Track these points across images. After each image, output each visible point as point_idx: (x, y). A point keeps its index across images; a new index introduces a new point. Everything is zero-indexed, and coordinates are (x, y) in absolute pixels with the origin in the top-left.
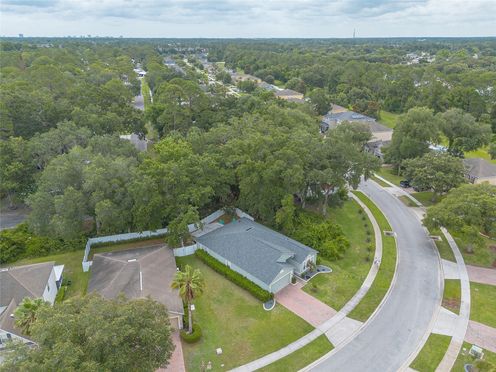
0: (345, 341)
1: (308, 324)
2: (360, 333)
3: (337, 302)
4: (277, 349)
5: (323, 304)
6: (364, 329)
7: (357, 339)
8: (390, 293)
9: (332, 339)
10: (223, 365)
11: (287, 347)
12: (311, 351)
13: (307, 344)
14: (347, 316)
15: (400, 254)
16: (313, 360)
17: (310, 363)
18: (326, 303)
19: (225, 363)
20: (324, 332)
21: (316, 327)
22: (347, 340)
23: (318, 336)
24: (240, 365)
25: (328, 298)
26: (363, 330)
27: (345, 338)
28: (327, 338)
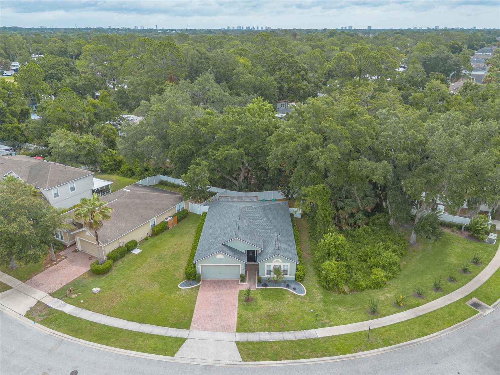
0: (193, 360)
3: (252, 324)
4: (131, 320)
5: (235, 316)
6: (232, 366)
7: (207, 368)
9: (184, 348)
10: (82, 301)
12: (151, 342)
14: (237, 343)
18: (240, 317)
19: (87, 302)
20: (189, 337)
21: (191, 328)
22: (196, 360)
23: (180, 336)
24: (90, 310)
25: (249, 314)
26: (229, 366)
27: (197, 357)
28: (183, 343)
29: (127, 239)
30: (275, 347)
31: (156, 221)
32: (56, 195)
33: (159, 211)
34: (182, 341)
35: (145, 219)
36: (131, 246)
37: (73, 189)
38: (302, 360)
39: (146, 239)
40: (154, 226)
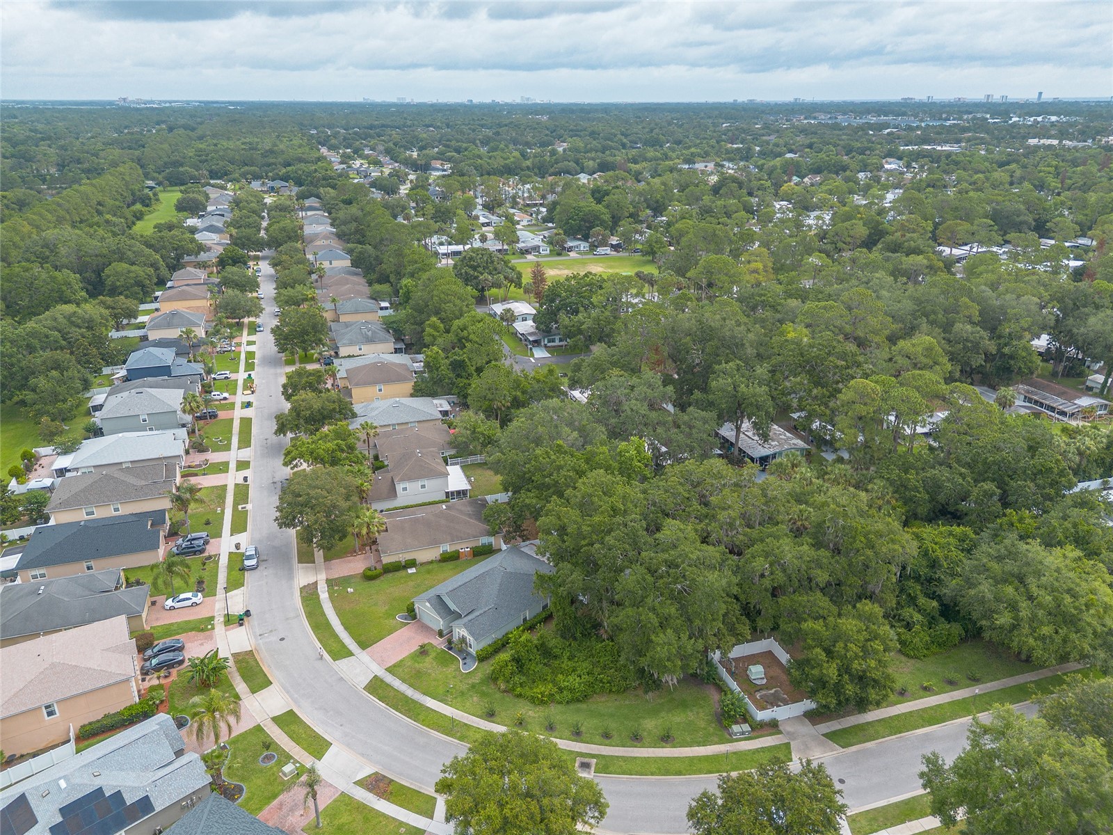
0: (341, 671)
1: (372, 645)
2: (350, 683)
3: (401, 671)
6: (355, 688)
7: (341, 680)
9: (346, 660)
14: (375, 676)
20: (356, 655)
21: (366, 650)
23: (352, 651)
25: (409, 663)
26: (353, 686)
27: (345, 671)
28: (348, 657)
29: (409, 556)
30: (392, 694)
31: (448, 548)
32: (405, 489)
33: (453, 539)
34: (350, 654)
35: (435, 543)
36: (412, 563)
37: (423, 486)
38: (393, 711)
39: (432, 562)
40: (445, 552)
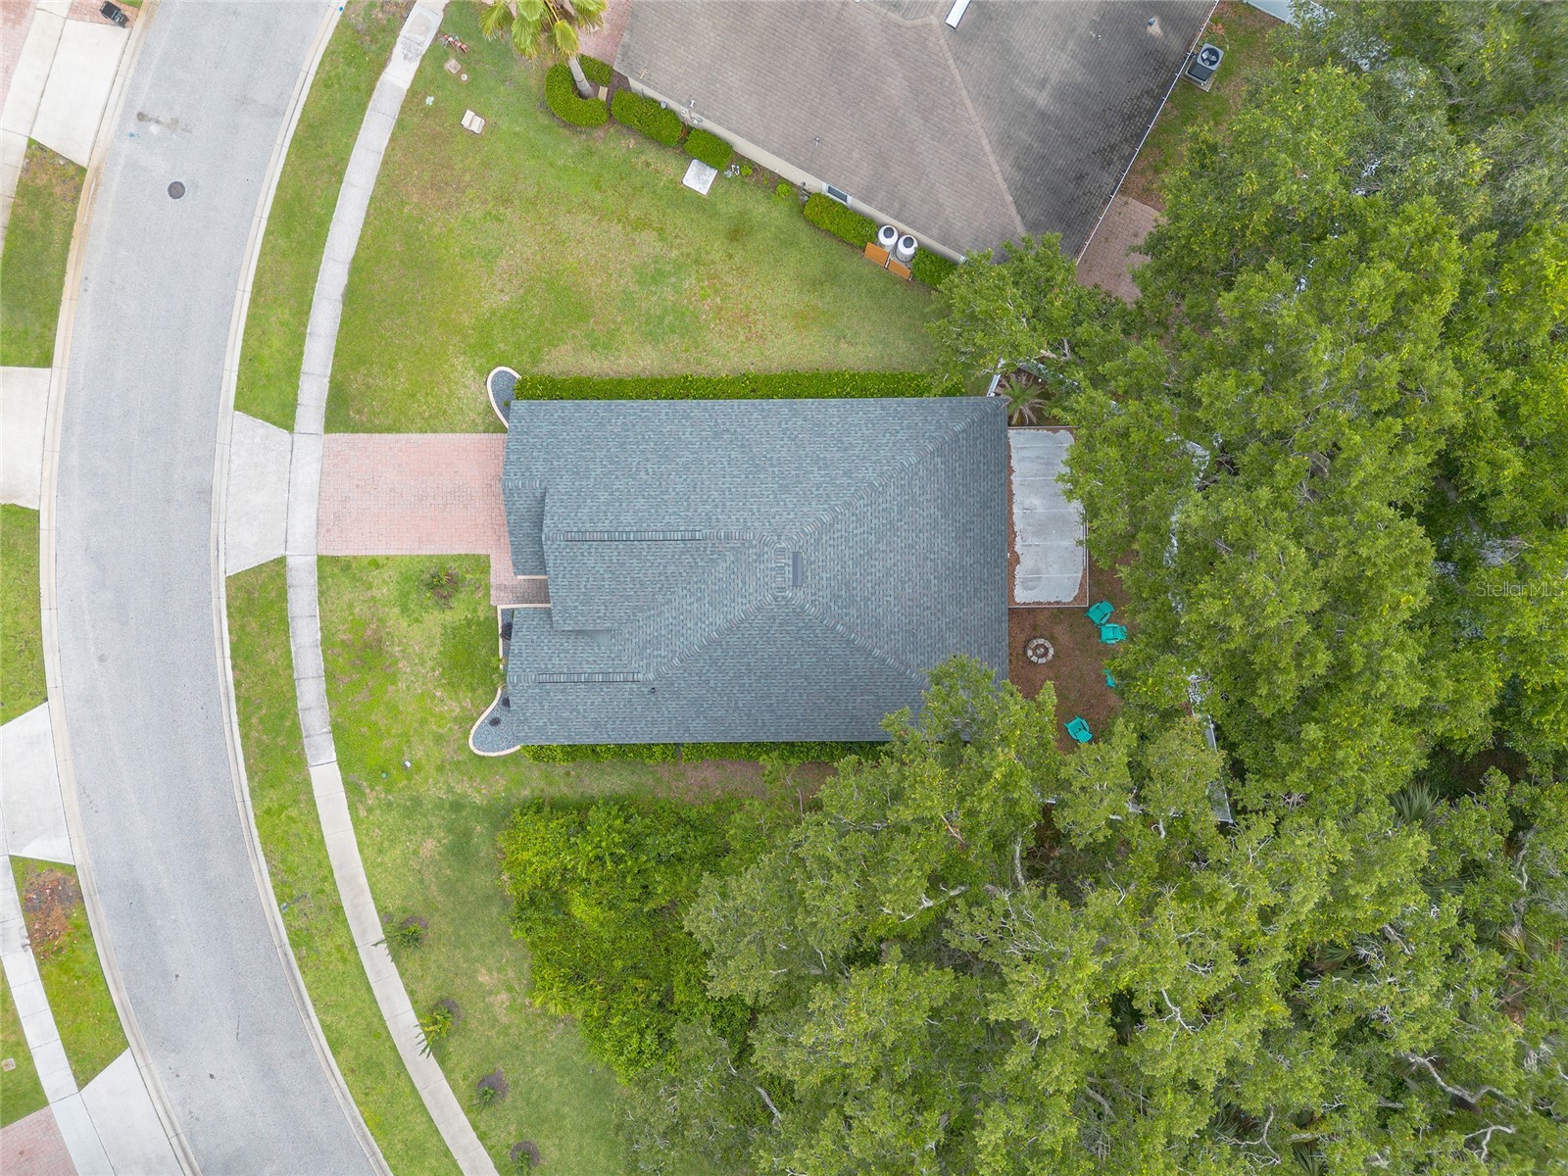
0: (226, 458)
1: (355, 430)
2: (213, 525)
3: (347, 597)
4: (356, 268)
5: (379, 550)
6: (213, 553)
7: (204, 494)
8: (238, 799)
9: (261, 431)
10: (430, 100)
11: (340, 298)
12: (276, 343)
13: (302, 353)
14: (281, 561)
15: (337, 1092)
16: (252, 318)
17: (253, 301)
18: (375, 563)
19: (428, 113)
20: (296, 437)
21: (330, 436)
22: (225, 465)
23: (300, 411)
24: (393, 139)
25: (385, 589)
26: (213, 546)
27: (234, 467)
28: (274, 423)
38: (235, 718)
